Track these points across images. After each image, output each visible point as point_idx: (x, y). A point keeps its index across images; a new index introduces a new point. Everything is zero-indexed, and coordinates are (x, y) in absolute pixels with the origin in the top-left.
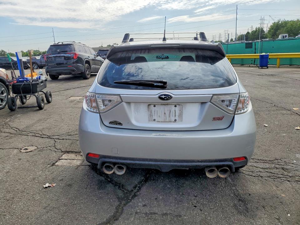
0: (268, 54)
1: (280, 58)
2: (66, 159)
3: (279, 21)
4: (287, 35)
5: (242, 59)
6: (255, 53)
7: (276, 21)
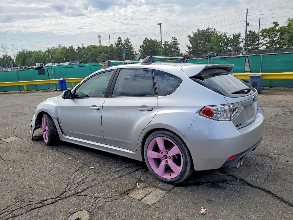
0: (65, 79)
1: (74, 82)
2: (145, 196)
3: (24, 51)
4: (43, 63)
5: (36, 85)
6: (49, 79)
7: (21, 51)
